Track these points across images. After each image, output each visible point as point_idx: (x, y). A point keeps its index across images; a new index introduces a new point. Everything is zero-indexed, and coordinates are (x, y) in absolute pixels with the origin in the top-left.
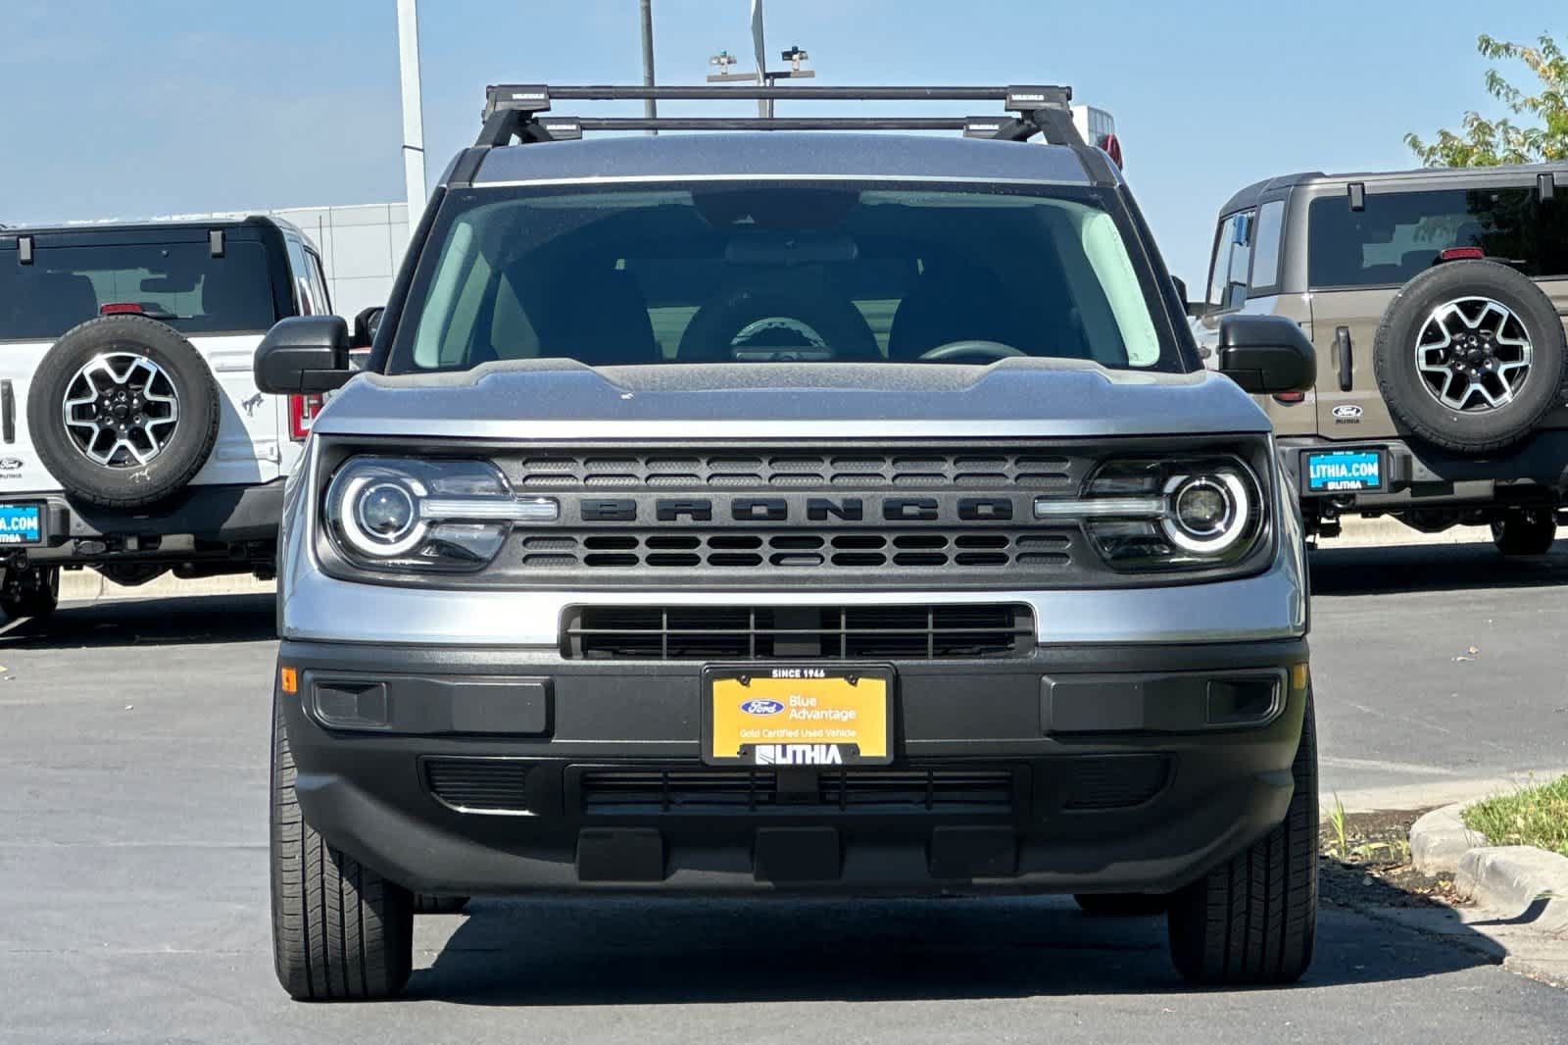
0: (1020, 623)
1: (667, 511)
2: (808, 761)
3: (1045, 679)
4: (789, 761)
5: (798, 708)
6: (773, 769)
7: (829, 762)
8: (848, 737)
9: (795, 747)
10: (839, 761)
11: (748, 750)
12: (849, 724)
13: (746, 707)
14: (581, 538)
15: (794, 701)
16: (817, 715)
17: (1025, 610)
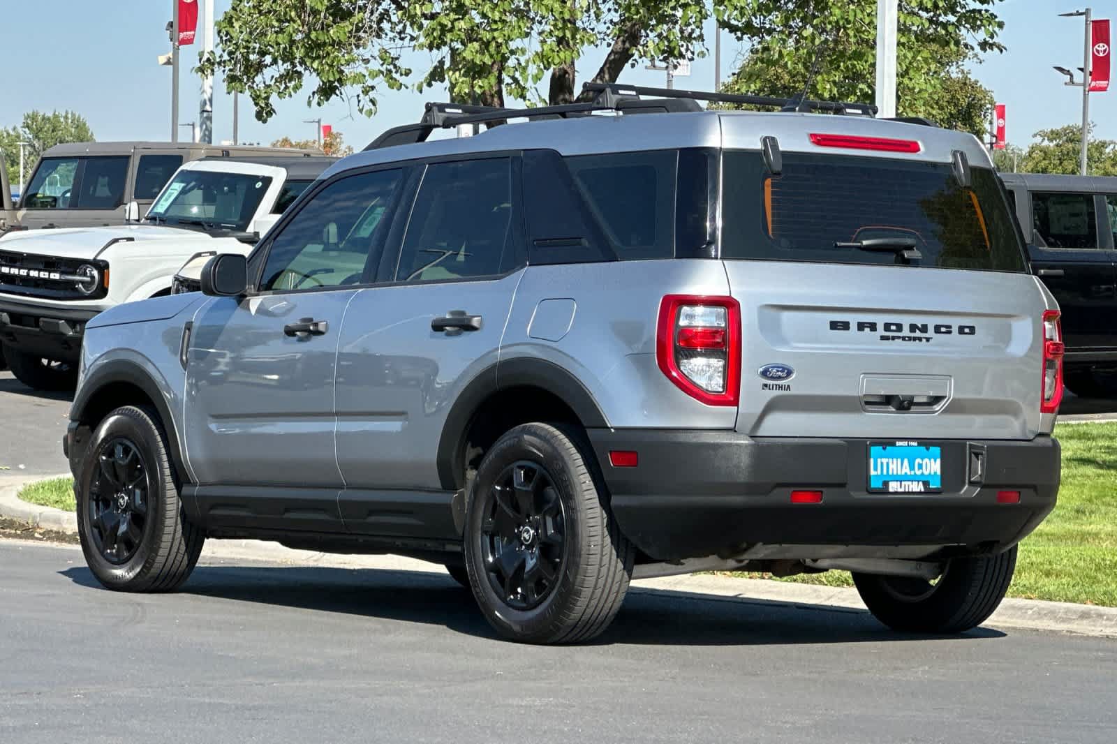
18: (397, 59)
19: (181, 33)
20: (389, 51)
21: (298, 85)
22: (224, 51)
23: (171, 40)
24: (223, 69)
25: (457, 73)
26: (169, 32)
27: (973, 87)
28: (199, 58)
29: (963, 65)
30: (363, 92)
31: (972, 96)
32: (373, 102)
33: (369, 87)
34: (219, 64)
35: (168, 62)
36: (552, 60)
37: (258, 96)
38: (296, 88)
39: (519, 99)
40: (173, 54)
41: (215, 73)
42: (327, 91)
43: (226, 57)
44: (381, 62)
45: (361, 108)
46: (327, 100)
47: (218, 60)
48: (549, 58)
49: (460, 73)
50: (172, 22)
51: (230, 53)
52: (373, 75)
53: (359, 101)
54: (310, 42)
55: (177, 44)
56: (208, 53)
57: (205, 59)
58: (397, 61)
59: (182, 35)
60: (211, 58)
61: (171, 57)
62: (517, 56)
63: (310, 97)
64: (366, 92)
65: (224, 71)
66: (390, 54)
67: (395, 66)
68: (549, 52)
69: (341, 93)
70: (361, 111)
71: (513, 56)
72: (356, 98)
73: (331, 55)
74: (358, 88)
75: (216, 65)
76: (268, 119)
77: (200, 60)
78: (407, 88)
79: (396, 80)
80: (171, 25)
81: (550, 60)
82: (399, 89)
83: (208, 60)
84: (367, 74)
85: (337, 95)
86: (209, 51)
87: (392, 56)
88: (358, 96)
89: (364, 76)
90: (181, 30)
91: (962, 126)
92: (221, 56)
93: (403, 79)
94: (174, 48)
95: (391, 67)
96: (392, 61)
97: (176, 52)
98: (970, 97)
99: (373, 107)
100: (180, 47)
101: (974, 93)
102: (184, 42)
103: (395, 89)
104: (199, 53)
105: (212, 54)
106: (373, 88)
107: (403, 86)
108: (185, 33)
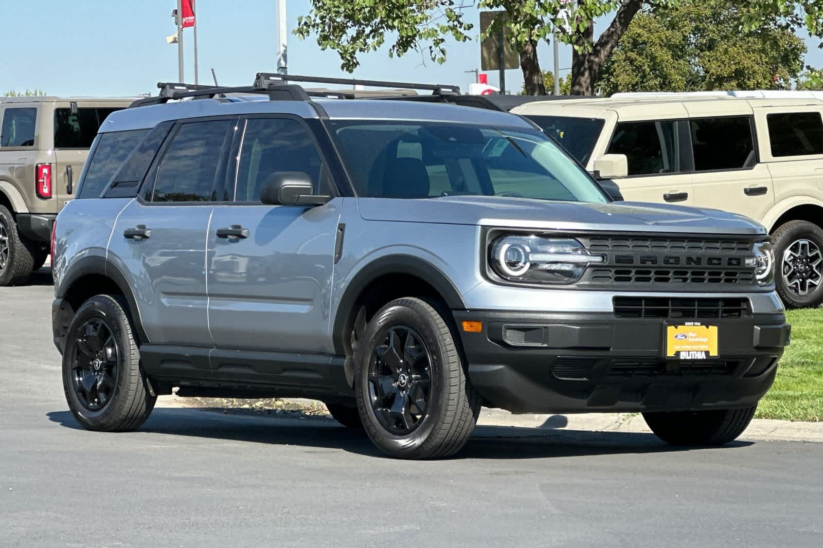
0: (744, 306)
1: (643, 261)
2: (696, 358)
3: (755, 327)
4: (690, 358)
5: (691, 337)
6: (685, 360)
7: (702, 358)
8: (706, 348)
9: (692, 352)
10: (705, 358)
11: (678, 353)
12: (706, 344)
13: (676, 337)
14: (613, 270)
15: (690, 334)
16: (697, 340)
17: (746, 300)
18: (460, 16)
19: (184, 19)
20: (454, 10)
21: (381, 40)
22: (316, 16)
23: (176, 24)
24: (317, 30)
25: (518, 25)
26: (174, 18)
27: (790, 36)
28: (298, 22)
29: (780, 20)
30: (434, 44)
31: (790, 43)
32: (443, 52)
33: (440, 40)
34: (314, 26)
35: (175, 41)
36: (595, 12)
37: (346, 51)
38: (379, 43)
39: (569, 44)
40: (178, 35)
41: (310, 34)
42: (405, 44)
43: (318, 21)
44: (448, 19)
45: (433, 57)
46: (405, 51)
47: (313, 23)
48: (592, 10)
49: (520, 25)
50: (176, 10)
51: (322, 18)
52: (444, 30)
53: (432, 52)
54: (390, 6)
55: (181, 27)
56: (306, 17)
57: (303, 23)
58: (460, 18)
59: (184, 20)
60: (308, 22)
61: (177, 37)
62: (566, 10)
63: (391, 50)
64: (437, 43)
65: (317, 32)
66: (454, 12)
67: (459, 22)
68: (592, 5)
69: (415, 46)
70: (434, 59)
71: (563, 10)
72: (429, 49)
73: (408, 15)
74: (430, 42)
75: (311, 27)
76: (354, 69)
77: (299, 24)
78: (470, 40)
79: (461, 33)
80: (176, 12)
81: (593, 12)
82: (464, 41)
83: (306, 23)
84: (438, 30)
85: (412, 48)
86: (306, 16)
87: (456, 14)
88: (431, 47)
89: (436, 31)
90: (183, 16)
91: (782, 67)
92: (314, 20)
93: (466, 33)
94: (179, 29)
95: (456, 23)
96: (457, 18)
97: (180, 35)
98: (788, 44)
99: (443, 56)
100: (183, 29)
101: (791, 41)
102: (186, 25)
103: (461, 41)
104: (299, 18)
105: (309, 18)
106: (442, 40)
107: (467, 39)
108: (187, 18)
